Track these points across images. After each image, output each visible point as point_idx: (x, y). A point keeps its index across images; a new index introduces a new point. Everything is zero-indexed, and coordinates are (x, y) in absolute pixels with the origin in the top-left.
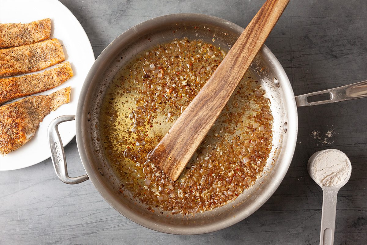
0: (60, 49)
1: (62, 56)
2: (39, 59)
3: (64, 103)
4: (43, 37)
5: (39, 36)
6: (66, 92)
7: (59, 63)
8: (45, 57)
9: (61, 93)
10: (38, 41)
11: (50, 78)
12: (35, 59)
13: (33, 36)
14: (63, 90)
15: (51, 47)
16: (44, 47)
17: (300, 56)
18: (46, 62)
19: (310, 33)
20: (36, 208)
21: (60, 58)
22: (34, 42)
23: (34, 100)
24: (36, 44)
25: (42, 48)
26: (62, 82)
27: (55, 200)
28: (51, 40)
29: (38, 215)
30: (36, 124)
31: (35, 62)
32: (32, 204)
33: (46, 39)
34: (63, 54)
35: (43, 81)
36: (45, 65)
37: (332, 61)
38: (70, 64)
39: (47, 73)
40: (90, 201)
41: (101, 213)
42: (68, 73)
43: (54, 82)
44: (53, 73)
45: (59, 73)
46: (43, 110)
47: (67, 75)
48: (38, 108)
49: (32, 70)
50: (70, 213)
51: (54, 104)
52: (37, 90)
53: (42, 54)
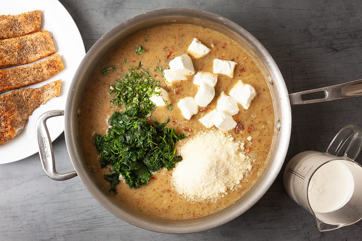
0: (50, 41)
1: (52, 49)
2: (29, 52)
3: (53, 97)
4: (33, 29)
5: (29, 28)
6: (56, 86)
7: (49, 56)
8: (35, 49)
9: (50, 86)
10: (28, 33)
11: (39, 71)
12: (24, 52)
13: (23, 28)
14: (53, 83)
15: (41, 40)
16: (34, 39)
17: (299, 49)
18: (36, 55)
19: (310, 26)
20: (30, 204)
21: (50, 50)
22: (24, 34)
23: (23, 93)
24: (26, 36)
25: (32, 40)
26: (52, 75)
27: (49, 196)
28: (41, 33)
29: (32, 212)
30: (25, 118)
31: (25, 54)
32: (26, 200)
33: (36, 31)
34: (53, 46)
35: (32, 74)
36: (35, 57)
37: (333, 54)
38: (60, 57)
39: (37, 66)
40: (85, 197)
41: (97, 209)
42: (58, 66)
43: (44, 74)
44: (43, 66)
45: (49, 66)
46: (32, 103)
47: (57, 68)
48: (27, 101)
49: (22, 63)
50: (64, 209)
51: (43, 97)
52: (27, 83)
53: (32, 47)
